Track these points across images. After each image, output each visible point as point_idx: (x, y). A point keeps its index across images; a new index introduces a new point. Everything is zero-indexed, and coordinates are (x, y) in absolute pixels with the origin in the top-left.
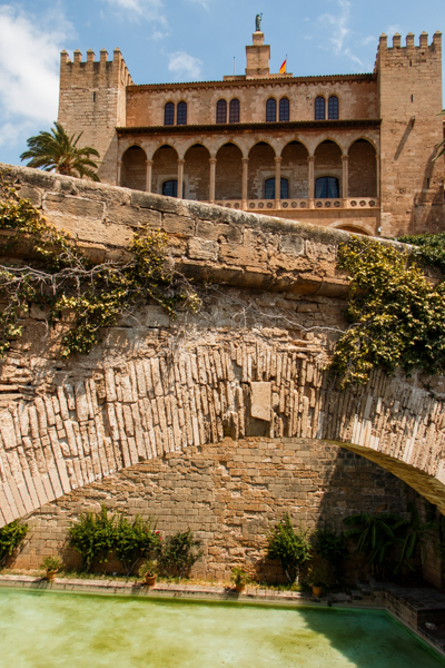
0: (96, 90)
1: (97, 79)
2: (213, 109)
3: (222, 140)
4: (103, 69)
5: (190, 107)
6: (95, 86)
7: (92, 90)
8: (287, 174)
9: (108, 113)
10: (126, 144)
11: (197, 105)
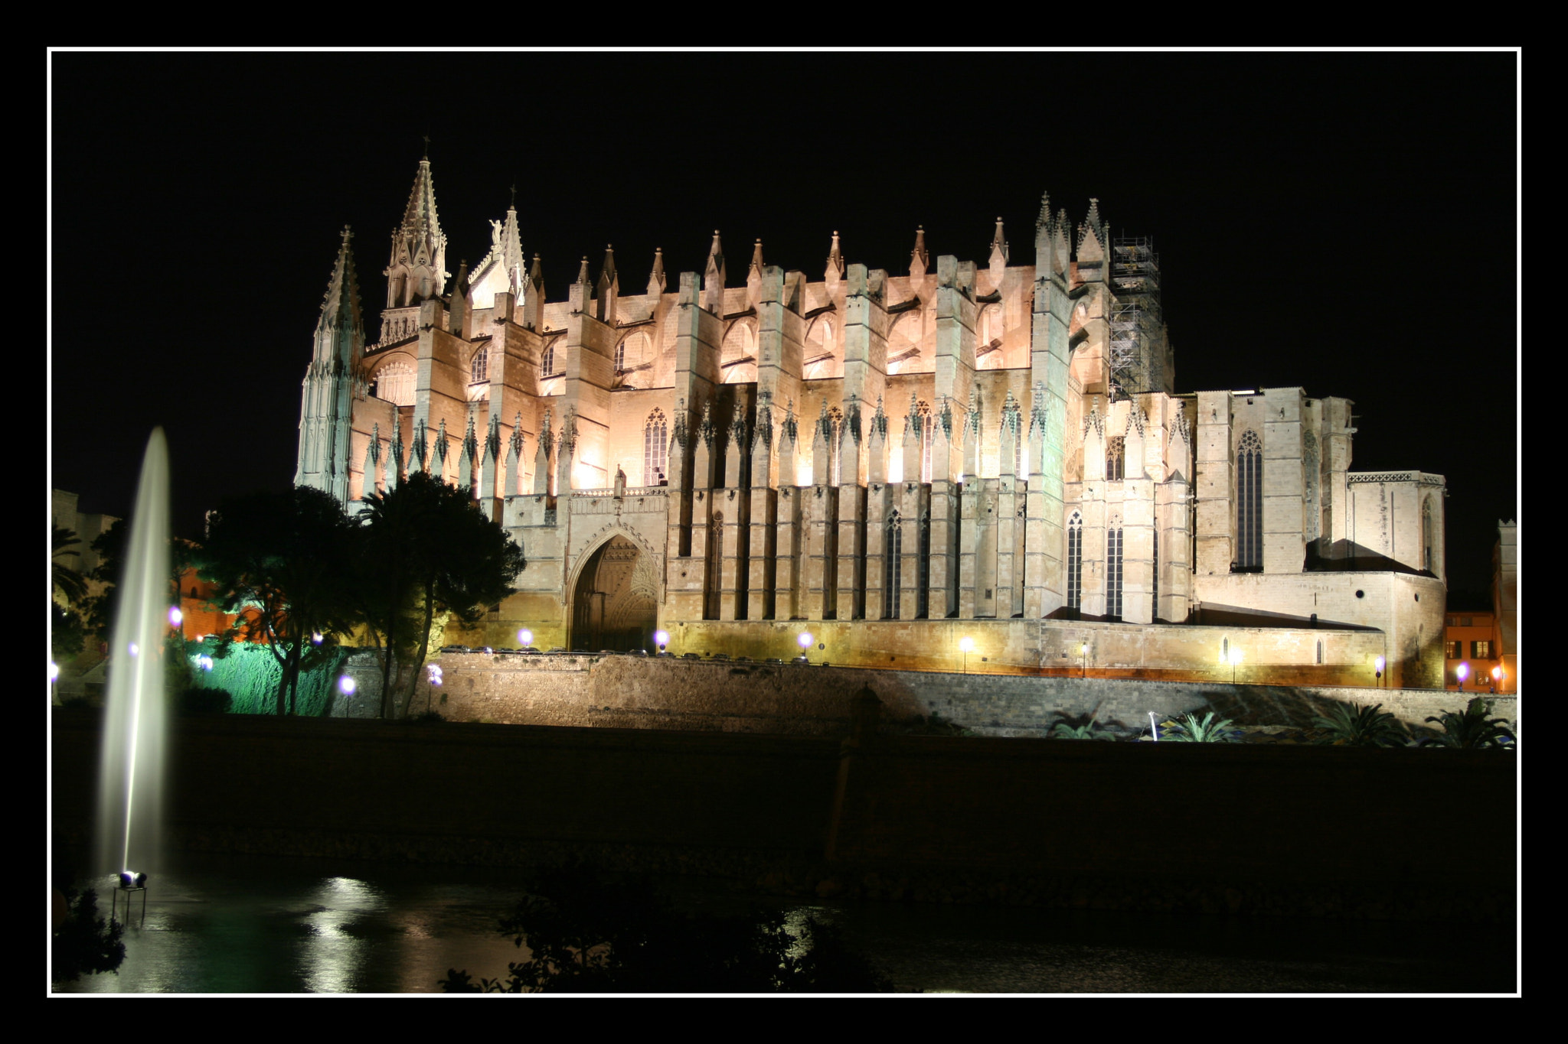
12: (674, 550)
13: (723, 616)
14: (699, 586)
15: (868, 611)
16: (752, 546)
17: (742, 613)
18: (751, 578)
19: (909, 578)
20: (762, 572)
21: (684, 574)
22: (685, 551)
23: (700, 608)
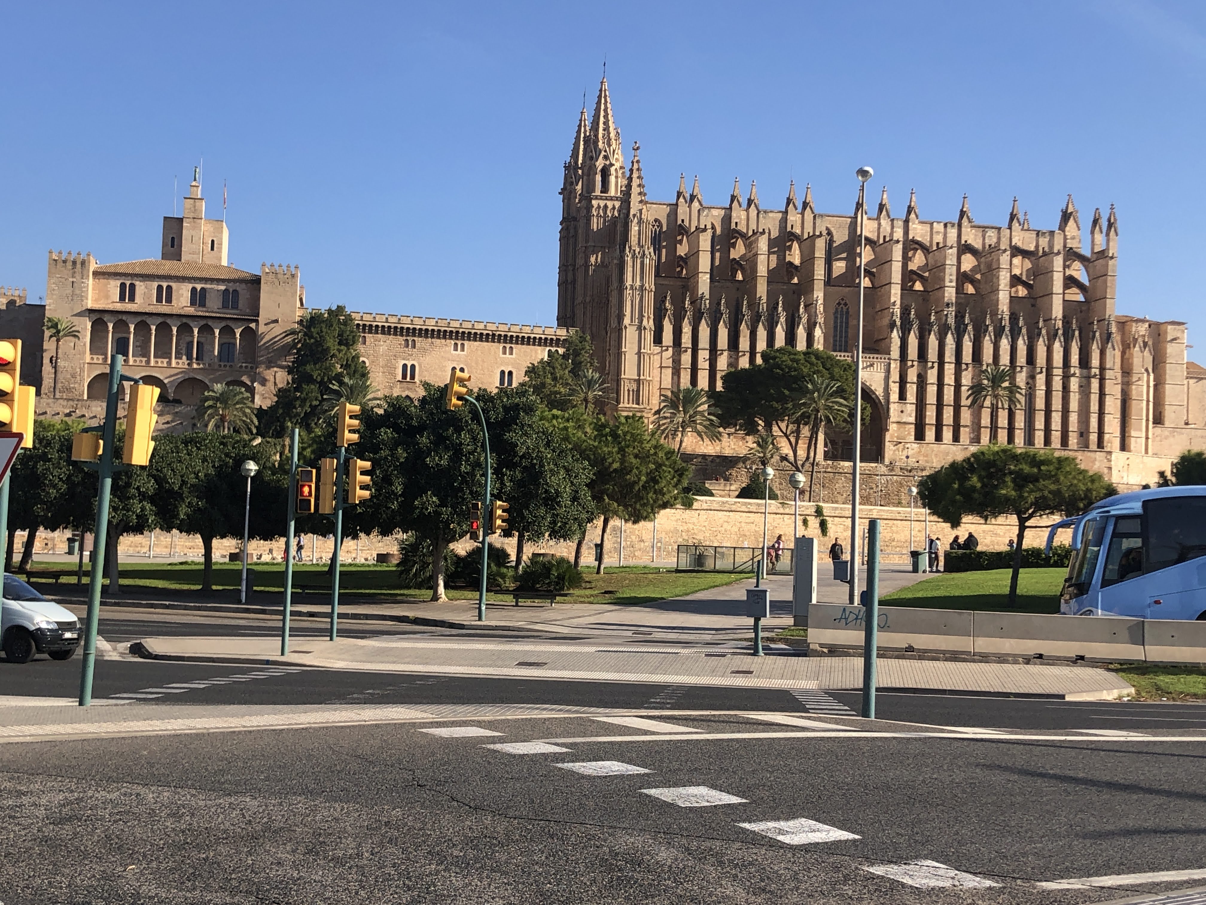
0: (74, 280)
1: (75, 272)
2: (155, 292)
3: (160, 320)
4: (79, 266)
5: (137, 288)
6: (73, 277)
7: (71, 280)
8: (202, 340)
9: (82, 296)
10: (95, 317)
11: (143, 287)
12: (894, 396)
13: (927, 438)
14: (912, 419)
15: (1017, 441)
16: (945, 397)
17: (939, 437)
18: (945, 417)
19: (1039, 423)
20: (952, 413)
21: (902, 412)
22: (902, 396)
23: (913, 433)
